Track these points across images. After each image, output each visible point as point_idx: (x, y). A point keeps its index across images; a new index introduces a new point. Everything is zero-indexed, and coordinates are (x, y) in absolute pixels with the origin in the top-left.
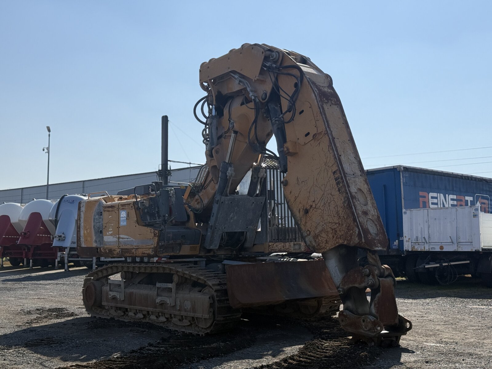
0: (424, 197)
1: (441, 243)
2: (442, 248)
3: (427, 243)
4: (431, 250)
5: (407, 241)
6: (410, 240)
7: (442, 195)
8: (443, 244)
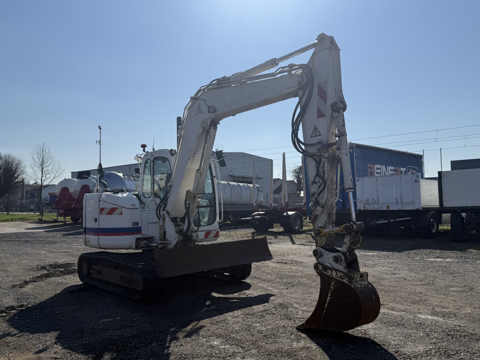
0: (371, 168)
1: (388, 203)
2: (388, 207)
3: (376, 203)
4: (379, 209)
5: (359, 202)
7: (384, 166)
8: (389, 204)
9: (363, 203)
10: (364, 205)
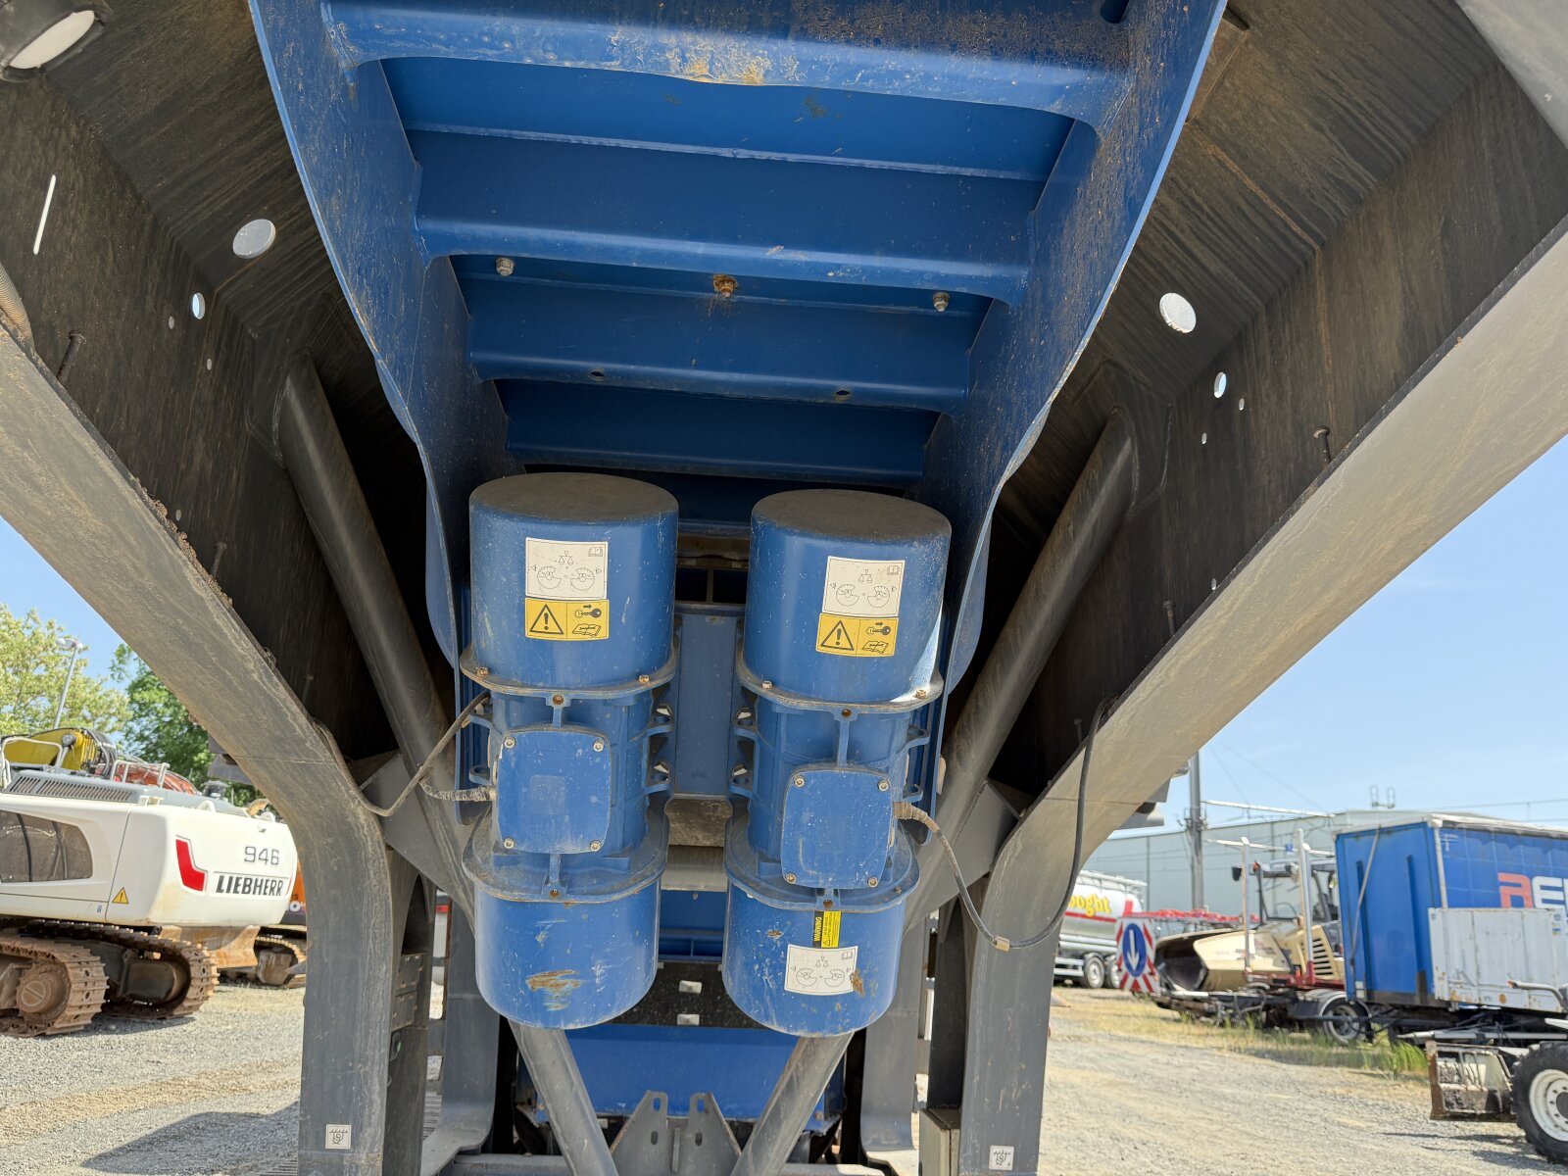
0: (1516, 885)
1: (1501, 987)
3: (1474, 985)
5: (1441, 979)
6: (1445, 977)
9: (1449, 982)
10: (1451, 985)
